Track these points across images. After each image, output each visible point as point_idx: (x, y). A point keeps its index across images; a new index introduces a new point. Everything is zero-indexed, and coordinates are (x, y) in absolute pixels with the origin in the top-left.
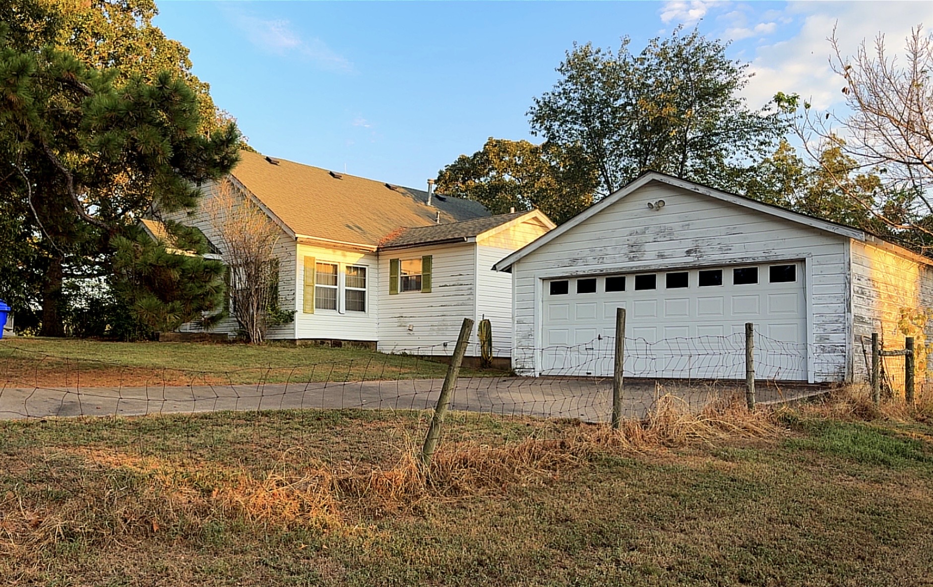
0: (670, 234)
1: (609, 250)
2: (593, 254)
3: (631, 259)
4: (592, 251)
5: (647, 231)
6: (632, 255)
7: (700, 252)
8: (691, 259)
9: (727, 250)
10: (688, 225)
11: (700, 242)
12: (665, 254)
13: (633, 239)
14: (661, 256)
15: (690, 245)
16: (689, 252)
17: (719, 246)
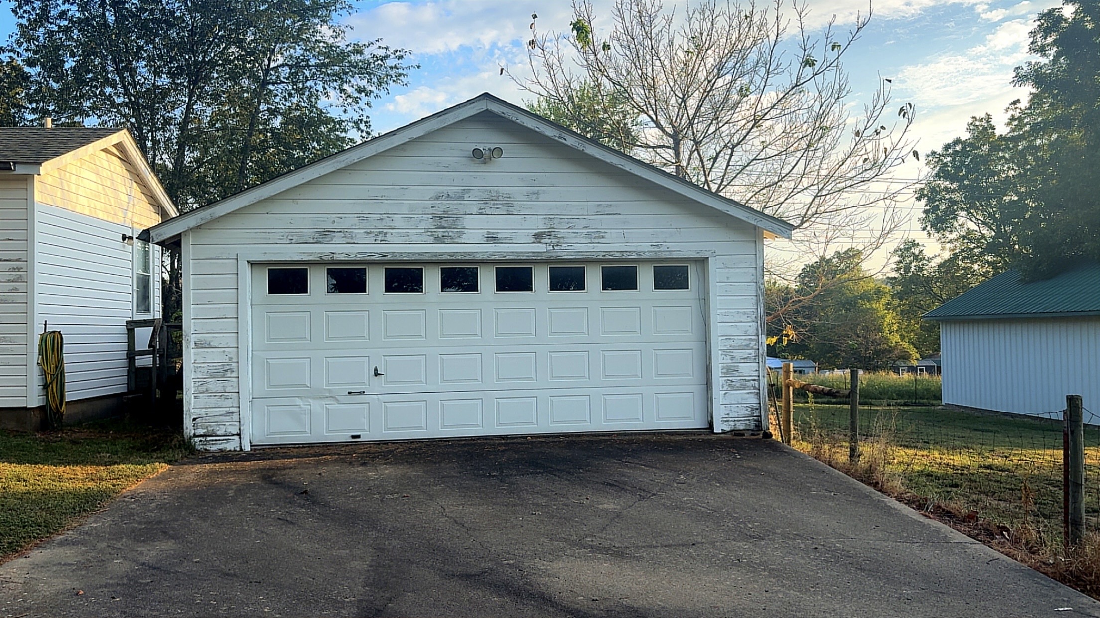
0: (507, 205)
1: (398, 221)
2: (364, 224)
3: (439, 240)
4: (362, 219)
5: (466, 196)
6: (440, 232)
7: (556, 237)
8: (540, 248)
9: (599, 237)
10: (537, 193)
11: (556, 221)
12: (499, 236)
13: (441, 206)
14: (492, 239)
15: (540, 226)
16: (538, 237)
17: (586, 231)
